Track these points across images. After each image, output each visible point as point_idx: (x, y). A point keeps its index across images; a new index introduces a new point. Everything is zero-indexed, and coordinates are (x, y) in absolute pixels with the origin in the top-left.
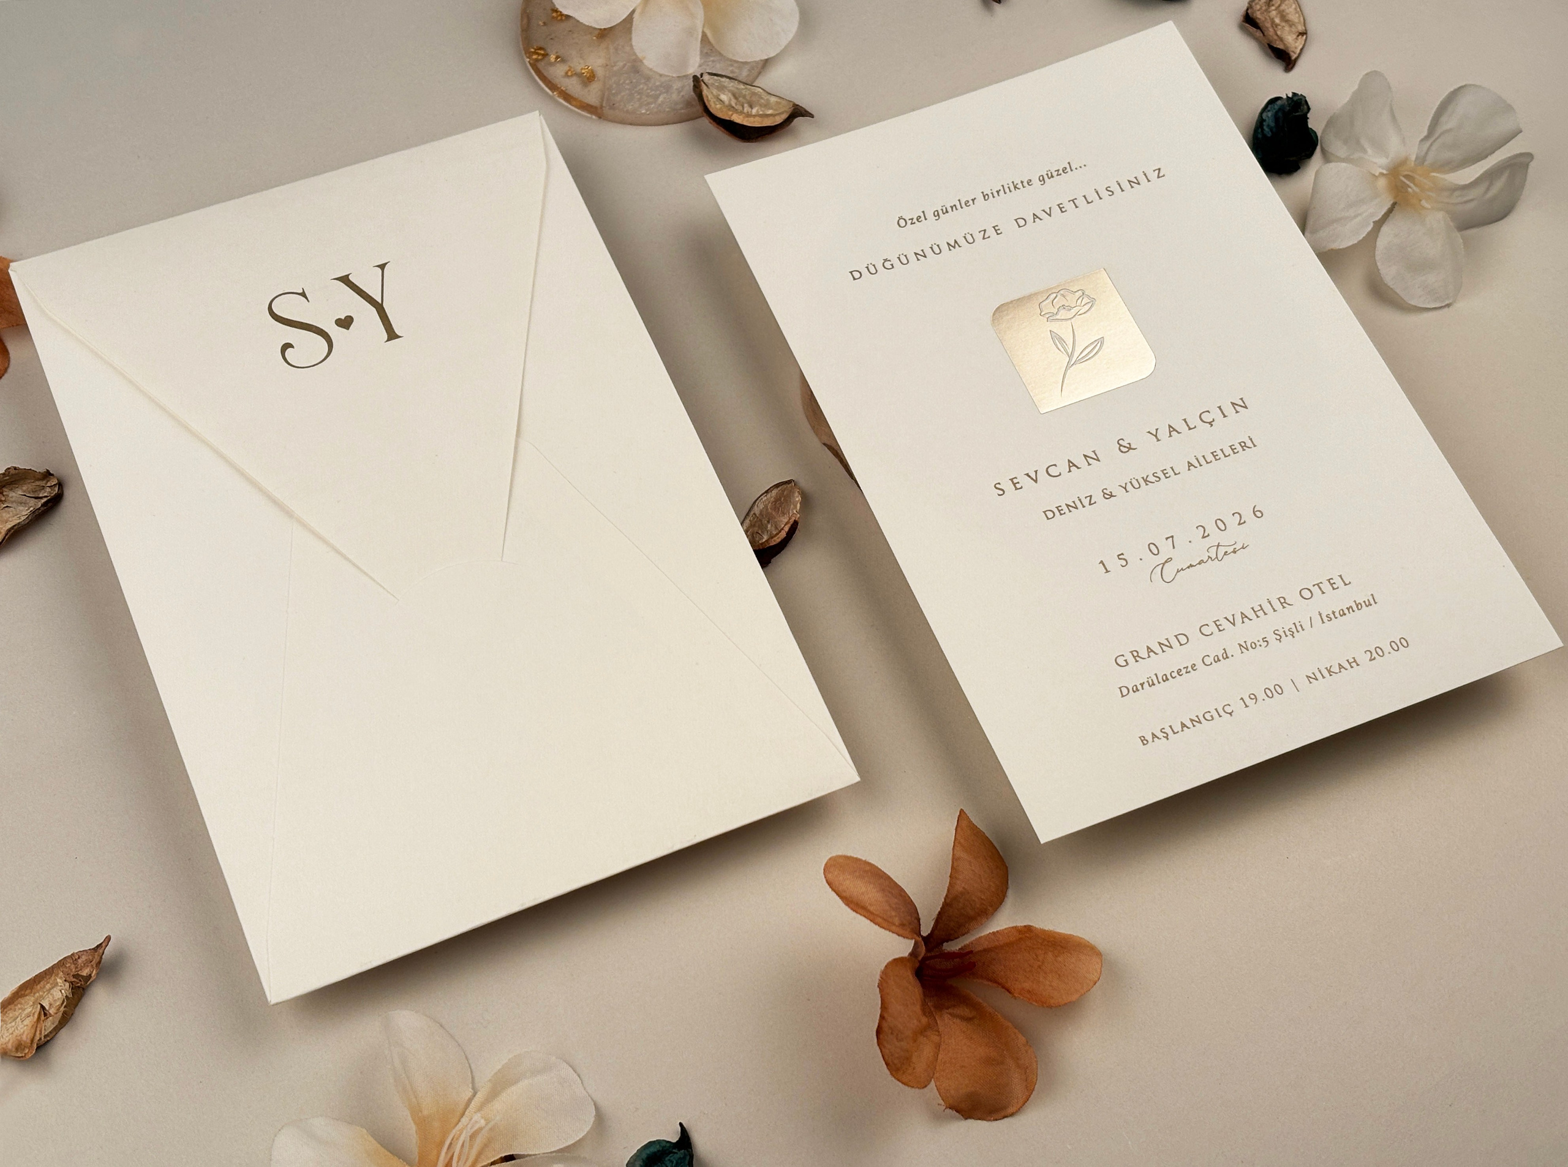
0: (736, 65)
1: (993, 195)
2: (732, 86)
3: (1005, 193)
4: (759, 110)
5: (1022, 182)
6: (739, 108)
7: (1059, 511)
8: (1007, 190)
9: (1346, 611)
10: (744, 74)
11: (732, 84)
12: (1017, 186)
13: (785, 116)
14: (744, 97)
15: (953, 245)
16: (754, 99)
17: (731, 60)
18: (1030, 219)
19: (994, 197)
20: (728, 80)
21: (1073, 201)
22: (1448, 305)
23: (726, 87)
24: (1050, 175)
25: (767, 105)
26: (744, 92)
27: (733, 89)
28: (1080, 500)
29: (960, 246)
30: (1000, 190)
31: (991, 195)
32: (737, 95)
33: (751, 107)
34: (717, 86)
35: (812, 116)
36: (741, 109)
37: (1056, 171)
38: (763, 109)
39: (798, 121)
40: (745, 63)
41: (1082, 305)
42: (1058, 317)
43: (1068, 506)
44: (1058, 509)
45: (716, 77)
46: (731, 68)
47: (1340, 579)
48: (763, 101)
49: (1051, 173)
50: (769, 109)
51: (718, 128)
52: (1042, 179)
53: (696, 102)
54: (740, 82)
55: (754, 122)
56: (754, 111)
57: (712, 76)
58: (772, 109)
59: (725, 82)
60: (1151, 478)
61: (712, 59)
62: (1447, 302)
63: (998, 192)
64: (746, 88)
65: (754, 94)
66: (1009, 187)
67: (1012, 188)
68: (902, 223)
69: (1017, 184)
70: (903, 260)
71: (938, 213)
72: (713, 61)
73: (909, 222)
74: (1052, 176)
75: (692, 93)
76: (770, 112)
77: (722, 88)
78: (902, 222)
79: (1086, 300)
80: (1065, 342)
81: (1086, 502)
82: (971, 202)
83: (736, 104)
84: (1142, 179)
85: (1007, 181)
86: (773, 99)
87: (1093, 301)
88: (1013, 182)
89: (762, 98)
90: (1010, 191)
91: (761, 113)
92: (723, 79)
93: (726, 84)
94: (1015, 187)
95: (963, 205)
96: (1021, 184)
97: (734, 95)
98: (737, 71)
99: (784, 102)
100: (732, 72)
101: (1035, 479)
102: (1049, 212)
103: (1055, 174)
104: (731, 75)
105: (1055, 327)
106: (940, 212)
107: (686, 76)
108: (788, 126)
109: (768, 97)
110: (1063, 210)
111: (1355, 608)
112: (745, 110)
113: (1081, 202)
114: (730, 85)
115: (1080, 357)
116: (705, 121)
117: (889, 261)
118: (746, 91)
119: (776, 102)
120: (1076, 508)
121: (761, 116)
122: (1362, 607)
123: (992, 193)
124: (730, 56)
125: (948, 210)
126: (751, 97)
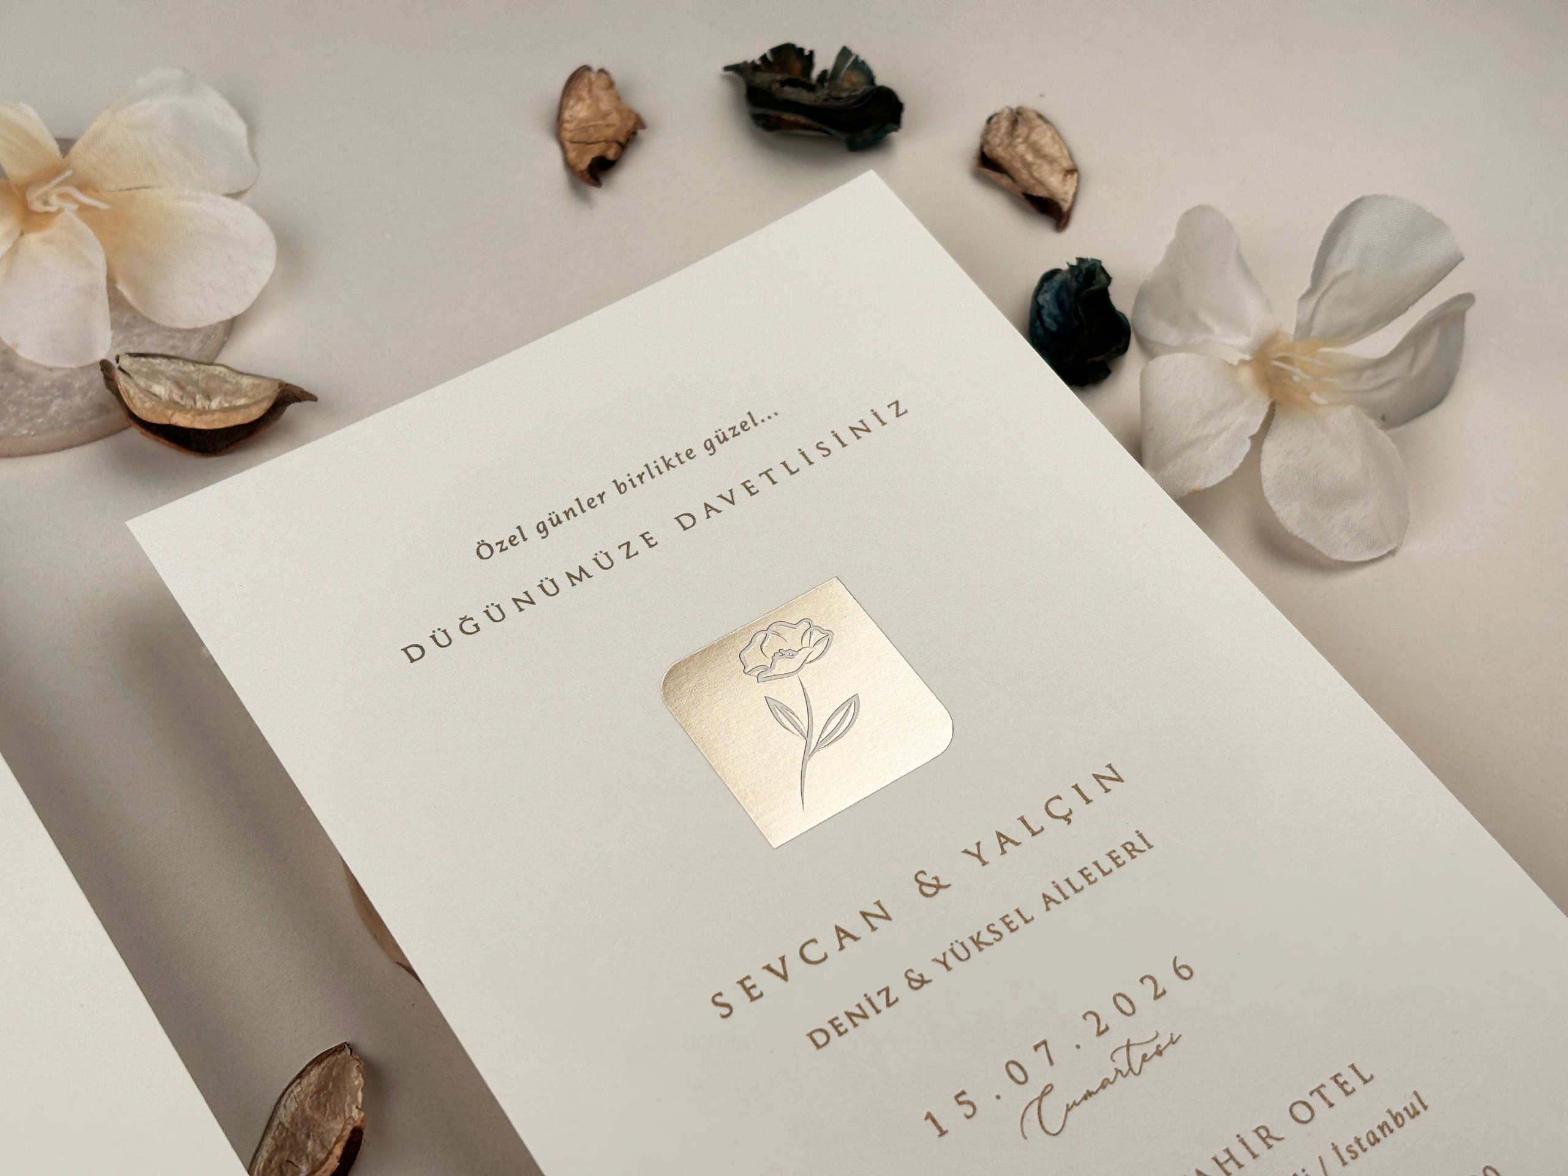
0: (178, 335)
1: (632, 483)
2: (174, 369)
3: (653, 477)
4: (223, 402)
5: (677, 455)
6: (187, 402)
7: (836, 1028)
8: (655, 472)
9: (1379, 1134)
10: (194, 348)
11: (172, 366)
12: (670, 463)
13: (266, 405)
14: (196, 384)
15: (577, 577)
16: (212, 385)
17: (171, 330)
18: (700, 515)
19: (634, 486)
20: (165, 361)
21: (766, 473)
22: (1392, 553)
23: (162, 373)
24: (722, 438)
25: (237, 392)
26: (195, 376)
27: (174, 373)
28: (869, 1000)
29: (589, 577)
30: (643, 473)
31: (629, 484)
32: (183, 383)
33: (208, 398)
34: (146, 372)
35: (313, 398)
36: (192, 403)
37: (730, 429)
38: (229, 399)
39: (292, 409)
40: (195, 331)
41: (812, 645)
42: (775, 672)
43: (849, 1015)
44: (833, 1025)
45: (143, 359)
46: (171, 343)
47: (1353, 1072)
48: (228, 386)
49: (723, 433)
50: (240, 397)
51: (157, 440)
52: (709, 446)
53: (114, 404)
54: (187, 361)
55: (213, 421)
56: (214, 404)
57: (137, 359)
58: (246, 396)
59: (160, 365)
60: (986, 937)
61: (137, 331)
62: (1390, 548)
63: (640, 477)
64: (199, 370)
65: (213, 377)
66: (657, 467)
67: (663, 467)
68: (486, 552)
69: (670, 459)
70: (495, 614)
71: (544, 526)
72: (139, 335)
73: (497, 549)
74: (726, 439)
75: (107, 391)
76: (242, 401)
77: (154, 375)
78: (484, 550)
79: (817, 635)
80: (793, 714)
81: (880, 1001)
82: (598, 501)
83: (182, 397)
84: (872, 422)
85: (653, 456)
86: (246, 382)
87: (828, 637)
88: (663, 457)
89: (227, 382)
90: (661, 473)
91: (226, 405)
92: (158, 361)
93: (162, 368)
94: (668, 465)
95: (585, 506)
96: (677, 458)
97: (179, 385)
98: (180, 344)
99: (264, 383)
100: (173, 347)
101: (782, 972)
102: (730, 499)
103: (729, 434)
104: (172, 353)
105: (773, 689)
106: (548, 524)
107: (92, 365)
108: (276, 419)
109: (239, 378)
110: (753, 490)
111: (1393, 1125)
112: (199, 405)
113: (779, 473)
114: (170, 369)
115: (823, 736)
116: (135, 434)
117: (471, 619)
118: (198, 375)
119: (253, 384)
120: (865, 1016)
121: (223, 410)
122: (1403, 1120)
123: (631, 480)
124: (167, 323)
125: (561, 519)
126: (207, 384)
